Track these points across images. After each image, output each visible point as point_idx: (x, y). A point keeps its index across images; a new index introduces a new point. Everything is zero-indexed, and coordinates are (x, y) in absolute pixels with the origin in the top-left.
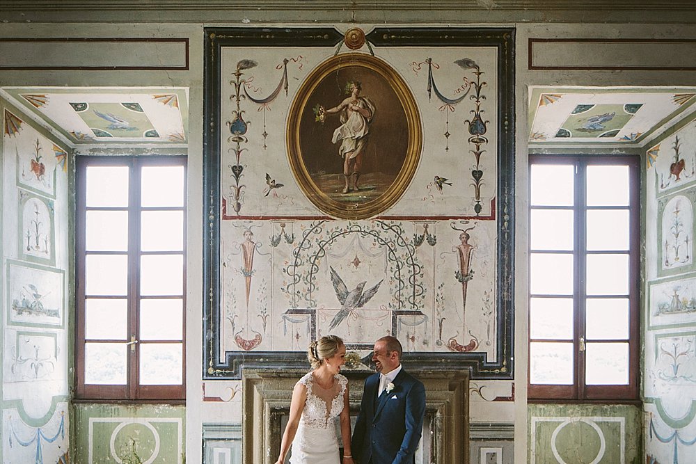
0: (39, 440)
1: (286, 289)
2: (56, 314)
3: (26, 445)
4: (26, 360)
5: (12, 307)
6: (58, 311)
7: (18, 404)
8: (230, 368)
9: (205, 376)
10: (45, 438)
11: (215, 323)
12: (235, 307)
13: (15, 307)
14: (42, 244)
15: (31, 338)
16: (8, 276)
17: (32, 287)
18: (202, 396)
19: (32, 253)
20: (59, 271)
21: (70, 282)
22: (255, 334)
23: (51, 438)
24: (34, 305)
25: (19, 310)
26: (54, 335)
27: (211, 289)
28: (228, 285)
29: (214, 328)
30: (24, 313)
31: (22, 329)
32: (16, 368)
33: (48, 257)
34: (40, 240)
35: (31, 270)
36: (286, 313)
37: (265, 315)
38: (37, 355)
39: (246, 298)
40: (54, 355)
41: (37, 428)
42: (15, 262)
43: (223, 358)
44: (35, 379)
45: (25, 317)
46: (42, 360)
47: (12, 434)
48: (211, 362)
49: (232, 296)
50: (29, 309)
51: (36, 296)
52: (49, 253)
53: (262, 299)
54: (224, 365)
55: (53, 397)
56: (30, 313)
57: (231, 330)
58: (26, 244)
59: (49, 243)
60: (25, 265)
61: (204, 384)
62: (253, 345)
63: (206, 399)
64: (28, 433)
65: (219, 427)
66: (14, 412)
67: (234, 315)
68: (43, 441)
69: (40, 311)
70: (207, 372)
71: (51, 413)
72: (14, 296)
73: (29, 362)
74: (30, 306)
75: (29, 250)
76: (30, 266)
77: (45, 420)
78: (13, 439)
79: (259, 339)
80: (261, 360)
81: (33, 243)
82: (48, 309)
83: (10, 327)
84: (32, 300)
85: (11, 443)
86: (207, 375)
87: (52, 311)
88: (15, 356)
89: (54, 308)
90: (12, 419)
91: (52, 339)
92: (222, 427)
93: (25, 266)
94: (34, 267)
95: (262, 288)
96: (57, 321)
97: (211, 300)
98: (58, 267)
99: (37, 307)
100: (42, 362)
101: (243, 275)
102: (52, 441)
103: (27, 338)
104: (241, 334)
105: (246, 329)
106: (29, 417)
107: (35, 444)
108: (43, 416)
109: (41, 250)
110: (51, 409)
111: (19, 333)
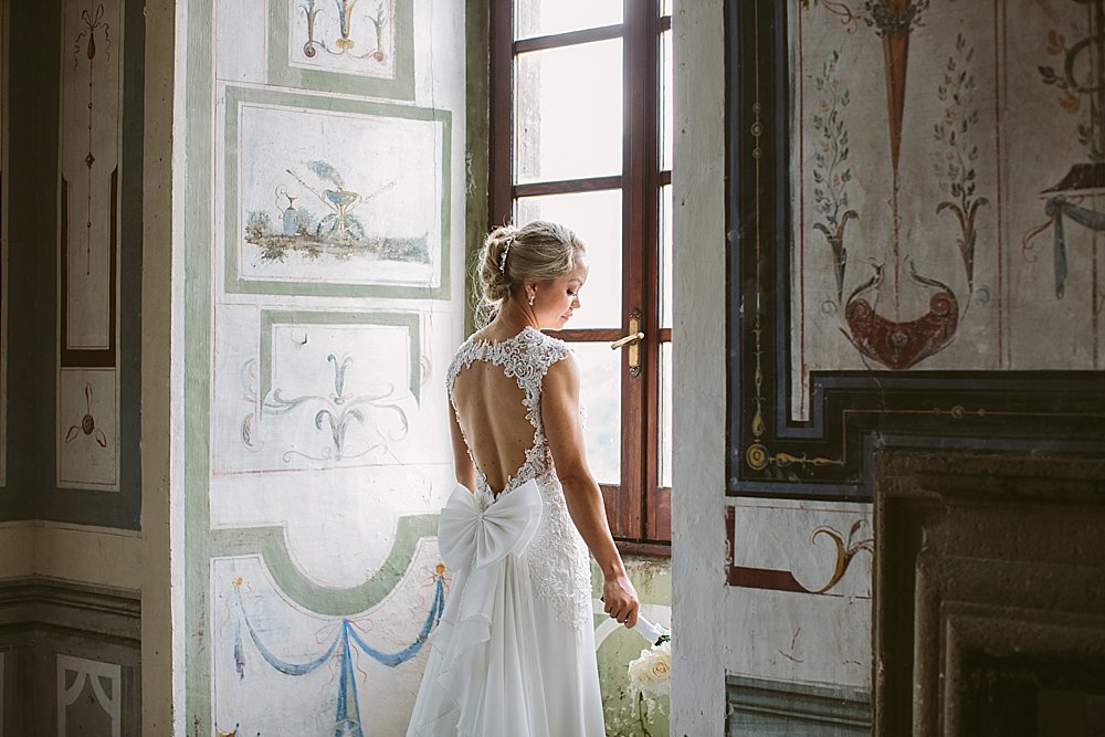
0: (345, 657)
1: (1060, 71)
2: (414, 251)
3: (298, 671)
4: (295, 403)
5: (242, 234)
6: (422, 240)
7: (269, 543)
8: (827, 446)
9: (735, 481)
10: (373, 653)
11: (769, 251)
12: (846, 176)
13: (256, 235)
14: (361, 32)
15: (316, 333)
16: (231, 139)
17: (323, 170)
18: (721, 564)
19: (322, 62)
20: (430, 114)
21: (470, 147)
22: (927, 294)
23: (392, 650)
24: (327, 226)
25: (271, 245)
26: (411, 321)
27: (757, 107)
28: (820, 82)
29: (769, 273)
30: (289, 252)
31: (282, 303)
32: (260, 430)
33: (386, 70)
34: (354, 21)
35: (317, 116)
36: (1064, 185)
37: (972, 199)
38: (339, 386)
39: (887, 130)
40: (406, 382)
41: (339, 620)
42: (255, 96)
43: (800, 404)
44: (332, 463)
45: (295, 265)
46: (359, 400)
47: (245, 637)
48: (757, 422)
49: (833, 129)
50: (310, 239)
51: (337, 197)
52: (390, 60)
53: (956, 127)
54: (807, 433)
55: (403, 521)
56: (314, 252)
57: (832, 278)
58: (298, 36)
59: (388, 31)
60: (295, 101)
61: (731, 510)
62: (921, 343)
63: (740, 577)
64: (306, 632)
65: (784, 703)
66: (253, 570)
67: (843, 211)
68: (361, 662)
69: (352, 243)
70: (743, 462)
71: (393, 571)
72: (254, 200)
73: (308, 410)
74: (311, 230)
75: (310, 53)
76: (315, 103)
77: (371, 594)
78: (250, 652)
79: (945, 313)
80: (957, 411)
81: (327, 29)
82: (383, 236)
83: (238, 297)
84: (319, 212)
85: (240, 664)
86: (743, 478)
87: (398, 244)
88: (256, 387)
89: (407, 232)
90: (243, 587)
91: (400, 335)
92: (797, 705)
93: (295, 104)
94: (330, 105)
95: (954, 75)
96: (423, 273)
97: (756, 153)
98: (423, 100)
99: (341, 232)
100: (357, 407)
101: (875, 28)
102: (399, 661)
103: (299, 331)
104: (871, 296)
105: (890, 271)
106: (307, 584)
107: (333, 669)
108: (363, 581)
109: (357, 50)
110: (394, 556)
111: (270, 318)
